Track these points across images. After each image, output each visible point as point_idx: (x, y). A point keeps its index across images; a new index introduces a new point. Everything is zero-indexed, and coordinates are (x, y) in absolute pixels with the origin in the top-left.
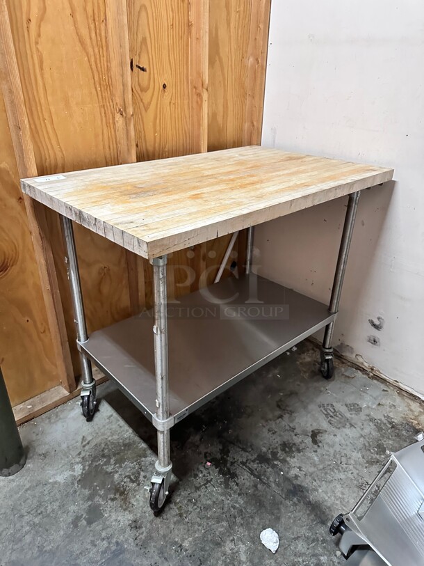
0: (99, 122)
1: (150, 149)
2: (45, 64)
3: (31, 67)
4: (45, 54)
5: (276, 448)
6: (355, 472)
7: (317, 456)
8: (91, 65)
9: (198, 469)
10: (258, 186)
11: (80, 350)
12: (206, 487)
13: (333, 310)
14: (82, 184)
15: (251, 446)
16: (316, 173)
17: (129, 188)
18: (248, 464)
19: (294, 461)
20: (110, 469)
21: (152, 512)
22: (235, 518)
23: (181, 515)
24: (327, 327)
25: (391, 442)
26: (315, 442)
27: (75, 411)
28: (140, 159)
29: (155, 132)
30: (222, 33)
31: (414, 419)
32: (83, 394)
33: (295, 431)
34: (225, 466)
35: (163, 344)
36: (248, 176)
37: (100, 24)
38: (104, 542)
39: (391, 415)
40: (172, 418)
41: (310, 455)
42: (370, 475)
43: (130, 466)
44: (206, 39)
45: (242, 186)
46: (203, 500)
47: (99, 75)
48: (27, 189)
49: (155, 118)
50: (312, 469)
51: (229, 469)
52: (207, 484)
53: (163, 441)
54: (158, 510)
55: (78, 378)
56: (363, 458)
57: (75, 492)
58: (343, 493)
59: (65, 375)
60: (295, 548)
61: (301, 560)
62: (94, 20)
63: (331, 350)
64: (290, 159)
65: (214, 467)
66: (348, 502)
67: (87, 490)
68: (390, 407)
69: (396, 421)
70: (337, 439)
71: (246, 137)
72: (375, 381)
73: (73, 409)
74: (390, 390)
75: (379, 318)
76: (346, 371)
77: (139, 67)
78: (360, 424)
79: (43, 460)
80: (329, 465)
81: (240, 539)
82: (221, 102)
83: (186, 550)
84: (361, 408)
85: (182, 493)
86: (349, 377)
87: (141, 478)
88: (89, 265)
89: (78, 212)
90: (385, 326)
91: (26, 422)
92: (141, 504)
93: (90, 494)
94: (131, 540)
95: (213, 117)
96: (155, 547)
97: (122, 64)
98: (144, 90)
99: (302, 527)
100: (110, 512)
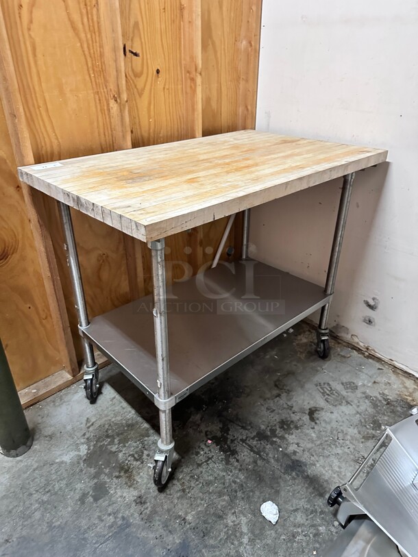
0: (94, 109)
1: (145, 135)
2: (37, 51)
3: (24, 54)
4: (38, 40)
5: (275, 425)
6: (352, 447)
7: (314, 432)
8: (83, 51)
9: (199, 447)
10: (253, 169)
11: (81, 334)
12: (208, 464)
13: (329, 292)
14: (79, 171)
15: (250, 424)
16: (311, 155)
17: (125, 173)
18: (247, 442)
19: (292, 438)
20: (114, 449)
21: (156, 488)
22: (236, 492)
23: (184, 490)
24: (323, 308)
25: (386, 418)
26: (312, 419)
27: (79, 394)
28: (135, 145)
29: (149, 118)
30: (215, 16)
31: (409, 396)
32: (86, 377)
33: (293, 409)
34: (226, 443)
35: (163, 326)
36: (243, 159)
37: (92, 9)
38: (111, 517)
39: (386, 392)
40: (173, 397)
41: (308, 431)
42: (366, 448)
43: (133, 446)
44: (199, 23)
45: (237, 170)
46: (205, 476)
47: (92, 61)
48: (25, 177)
49: (150, 104)
50: (310, 445)
51: (229, 447)
52: (208, 461)
53: (165, 420)
54: (162, 486)
55: (81, 362)
56: (359, 433)
57: (81, 471)
58: (340, 467)
59: (68, 360)
60: (295, 519)
61: (300, 530)
62: (86, 5)
63: (327, 331)
64: (285, 142)
65: (214, 445)
66: (345, 475)
67: (92, 469)
68: (386, 384)
69: (391, 398)
70: (334, 416)
71: (240, 122)
72: (370, 360)
73: (76, 392)
74: (386, 369)
75: (374, 299)
76: (342, 350)
77: (132, 52)
78: (356, 402)
79: (49, 441)
80: (326, 441)
81: (241, 512)
82: (214, 86)
83: (190, 523)
84: (357, 386)
85: (184, 470)
86: (344, 357)
87: (145, 457)
88: (88, 252)
89: (76, 198)
90: (380, 307)
91: (32, 405)
92: (145, 481)
93: (96, 473)
94: (136, 515)
95: (207, 101)
96: (160, 521)
97: (115, 50)
98: (137, 75)
99: (300, 499)
100: (116, 488)
